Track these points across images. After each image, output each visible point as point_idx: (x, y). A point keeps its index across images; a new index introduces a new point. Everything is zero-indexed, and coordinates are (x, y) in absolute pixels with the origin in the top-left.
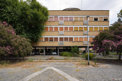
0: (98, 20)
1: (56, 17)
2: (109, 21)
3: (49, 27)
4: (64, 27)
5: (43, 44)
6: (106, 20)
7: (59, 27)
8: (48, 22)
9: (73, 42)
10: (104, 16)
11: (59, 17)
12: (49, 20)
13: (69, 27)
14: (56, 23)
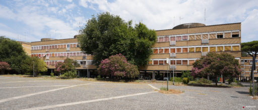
0: (224, 37)
1: (166, 37)
2: (240, 38)
3: (158, 49)
4: (176, 48)
5: (151, 68)
6: (236, 36)
7: (170, 48)
8: (157, 44)
9: (187, 65)
10: (233, 31)
11: (170, 37)
12: (158, 41)
13: (182, 48)
14: (167, 44)
